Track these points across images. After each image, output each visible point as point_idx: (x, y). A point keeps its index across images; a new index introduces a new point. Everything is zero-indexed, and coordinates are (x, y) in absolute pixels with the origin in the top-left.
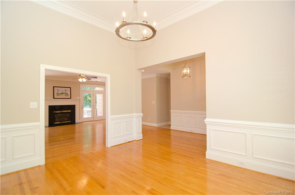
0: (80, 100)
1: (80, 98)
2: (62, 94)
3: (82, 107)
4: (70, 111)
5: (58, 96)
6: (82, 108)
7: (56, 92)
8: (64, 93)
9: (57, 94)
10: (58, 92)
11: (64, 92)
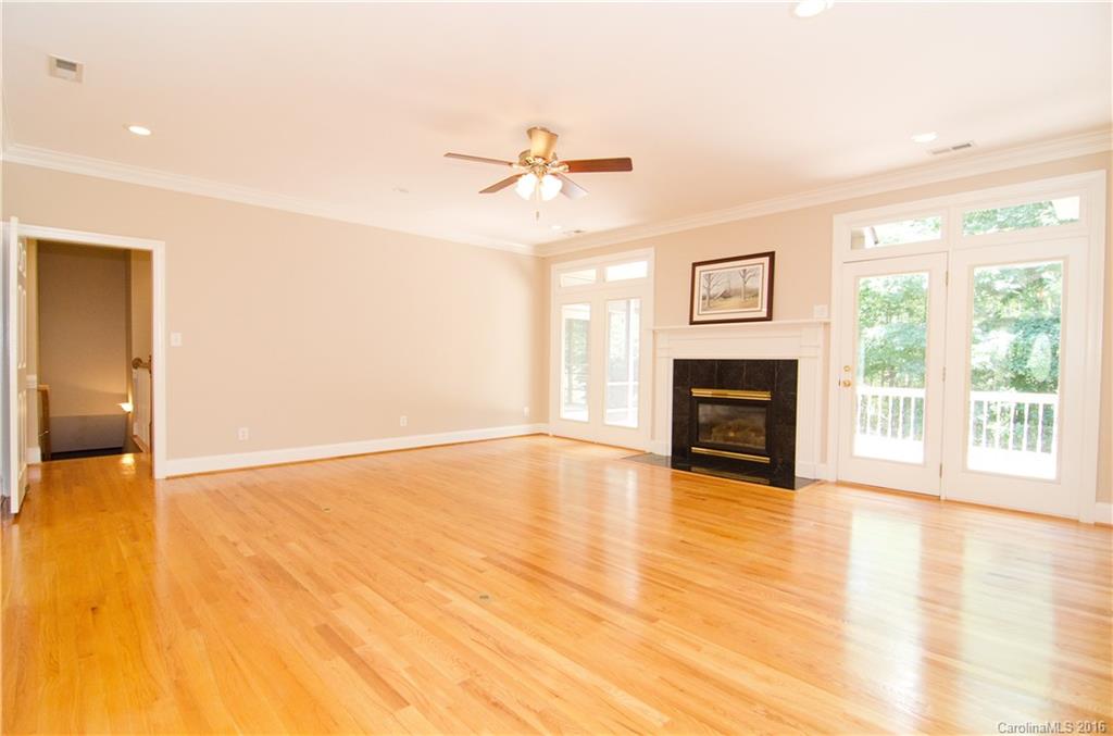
0: (827, 325)
1: (829, 317)
2: (725, 296)
3: (846, 377)
4: (764, 396)
5: (709, 307)
6: (848, 384)
7: (703, 292)
8: (737, 293)
9: (704, 298)
10: (709, 290)
11: (737, 283)
